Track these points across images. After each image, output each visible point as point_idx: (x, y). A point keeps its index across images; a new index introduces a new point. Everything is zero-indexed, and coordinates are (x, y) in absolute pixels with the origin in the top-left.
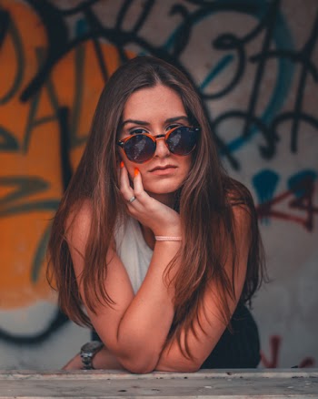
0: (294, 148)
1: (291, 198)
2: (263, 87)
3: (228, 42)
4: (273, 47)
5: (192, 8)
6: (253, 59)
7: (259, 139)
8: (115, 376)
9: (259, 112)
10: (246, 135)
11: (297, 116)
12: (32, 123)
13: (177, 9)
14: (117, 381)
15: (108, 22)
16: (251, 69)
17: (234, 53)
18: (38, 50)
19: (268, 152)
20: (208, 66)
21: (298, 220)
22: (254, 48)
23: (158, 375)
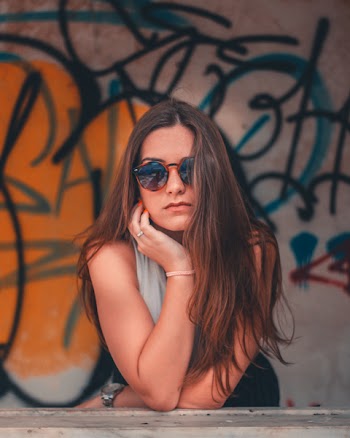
0: (333, 210)
1: (331, 261)
2: (301, 147)
3: (264, 102)
4: (310, 107)
5: (227, 68)
6: (290, 119)
7: (296, 200)
8: (138, 413)
9: (297, 173)
10: (284, 197)
11: (336, 177)
12: (65, 185)
13: (212, 69)
14: (142, 417)
15: (142, 83)
16: (288, 129)
17: (271, 113)
18: (71, 112)
19: (306, 214)
20: (244, 126)
21: (337, 284)
22: (291, 107)
23: (181, 412)
